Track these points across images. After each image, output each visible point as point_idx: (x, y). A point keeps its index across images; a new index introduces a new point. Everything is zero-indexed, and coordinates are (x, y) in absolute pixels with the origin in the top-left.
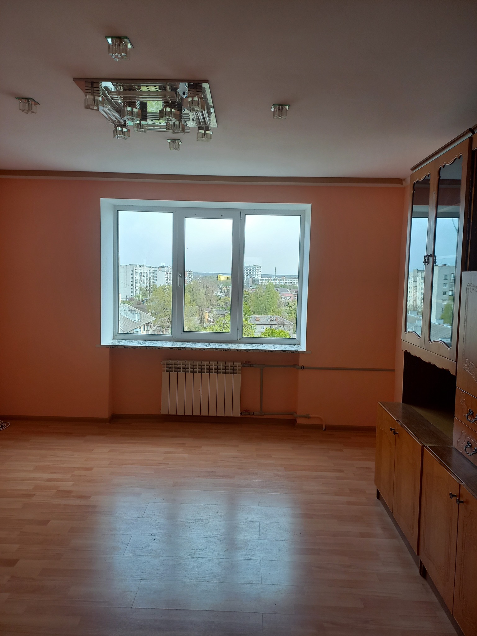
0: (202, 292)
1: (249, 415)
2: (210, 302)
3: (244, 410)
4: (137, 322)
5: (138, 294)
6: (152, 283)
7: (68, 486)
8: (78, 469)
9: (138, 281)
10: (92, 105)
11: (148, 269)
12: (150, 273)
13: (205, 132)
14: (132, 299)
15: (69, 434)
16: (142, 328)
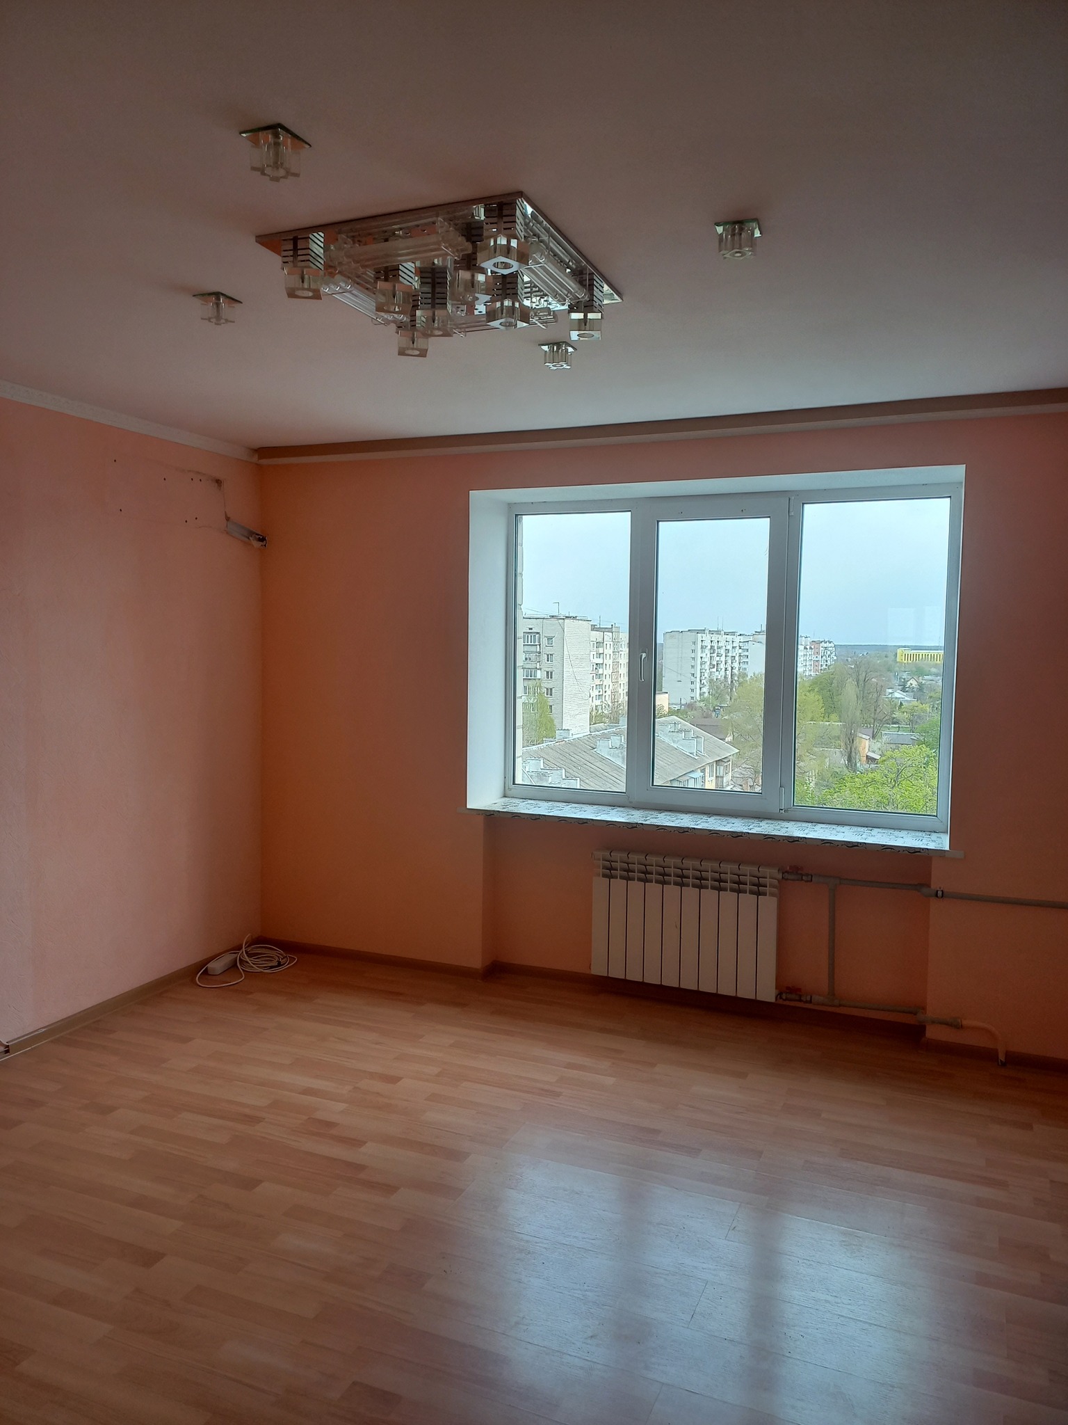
0: (850, 690)
1: (800, 1000)
2: (873, 714)
3: (788, 988)
4: (696, 758)
5: (706, 695)
6: (737, 669)
7: (333, 1110)
8: (372, 1075)
9: (707, 666)
10: (298, 289)
11: (730, 638)
12: (733, 647)
13: (585, 316)
14: (690, 706)
15: (393, 995)
16: (707, 770)
